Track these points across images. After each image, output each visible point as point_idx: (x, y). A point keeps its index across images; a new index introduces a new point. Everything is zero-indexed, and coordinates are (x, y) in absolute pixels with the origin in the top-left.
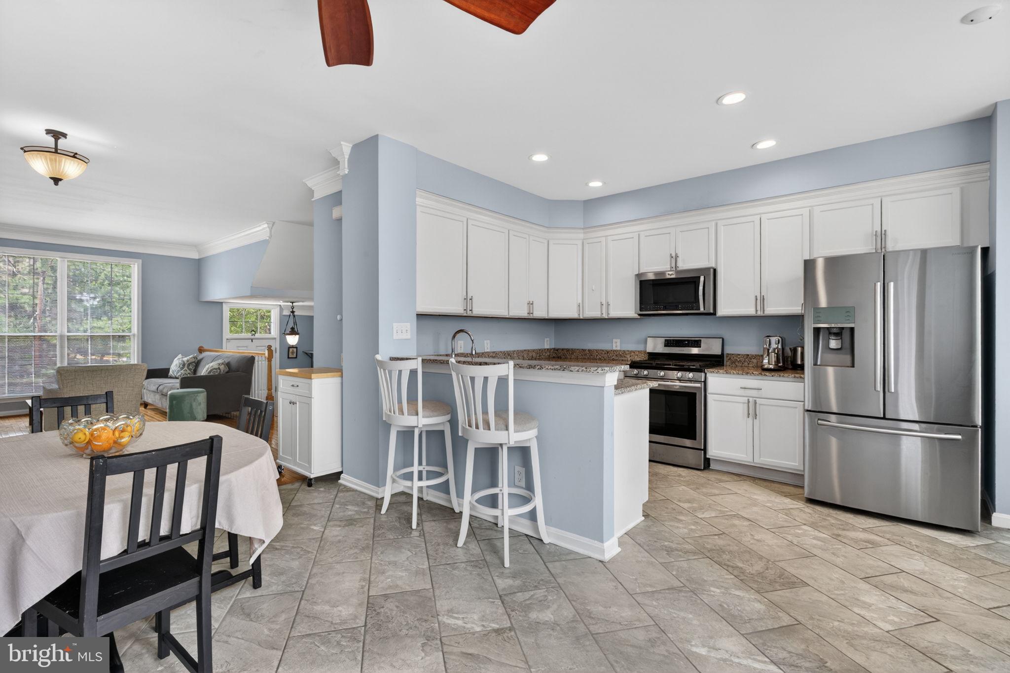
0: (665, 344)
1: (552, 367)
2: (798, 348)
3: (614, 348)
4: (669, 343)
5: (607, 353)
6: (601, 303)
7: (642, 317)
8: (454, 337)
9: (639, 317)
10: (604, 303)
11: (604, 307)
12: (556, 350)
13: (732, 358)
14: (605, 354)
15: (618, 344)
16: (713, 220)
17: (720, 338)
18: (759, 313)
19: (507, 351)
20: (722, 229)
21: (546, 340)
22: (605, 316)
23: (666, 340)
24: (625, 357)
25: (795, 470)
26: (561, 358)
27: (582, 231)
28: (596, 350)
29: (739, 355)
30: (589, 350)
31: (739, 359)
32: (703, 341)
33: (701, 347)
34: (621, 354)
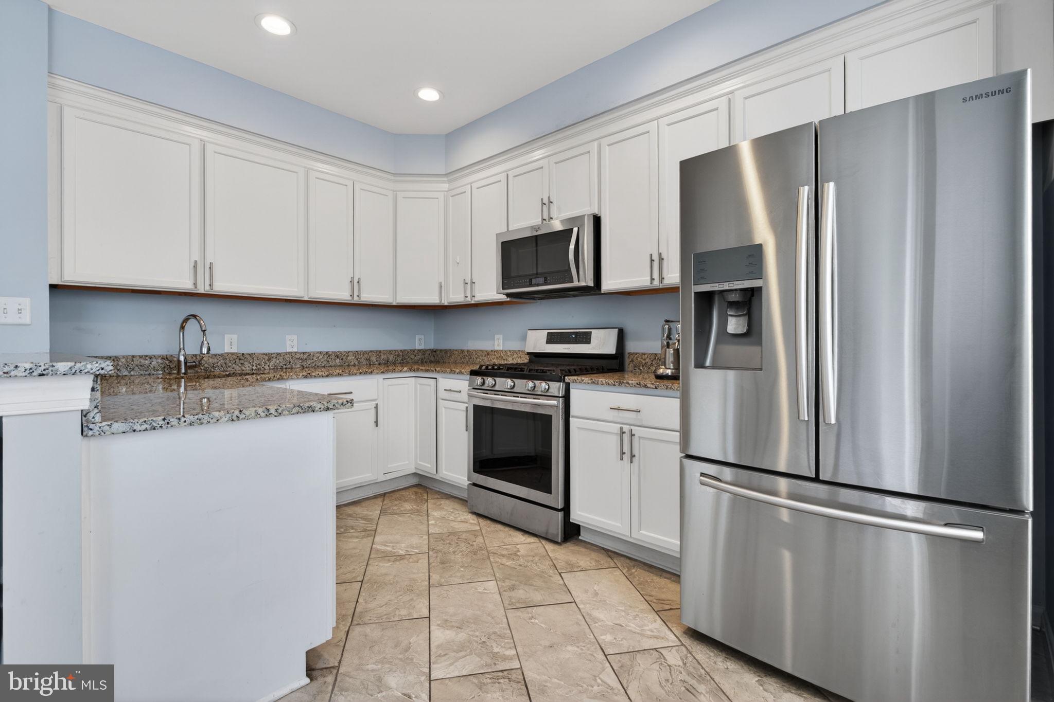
0: (548, 339)
3: (497, 348)
4: (552, 338)
5: (488, 355)
6: (464, 280)
7: (509, 299)
8: (182, 328)
9: (506, 299)
10: (468, 280)
12: (434, 351)
13: (635, 360)
14: (485, 356)
15: (501, 341)
16: (596, 139)
17: (616, 328)
19: (333, 352)
20: (606, 151)
21: (417, 337)
22: (469, 300)
23: (548, 333)
26: (439, 362)
27: (446, 179)
28: (476, 351)
29: (644, 354)
31: (644, 362)
32: (595, 333)
33: (590, 343)
34: (503, 355)
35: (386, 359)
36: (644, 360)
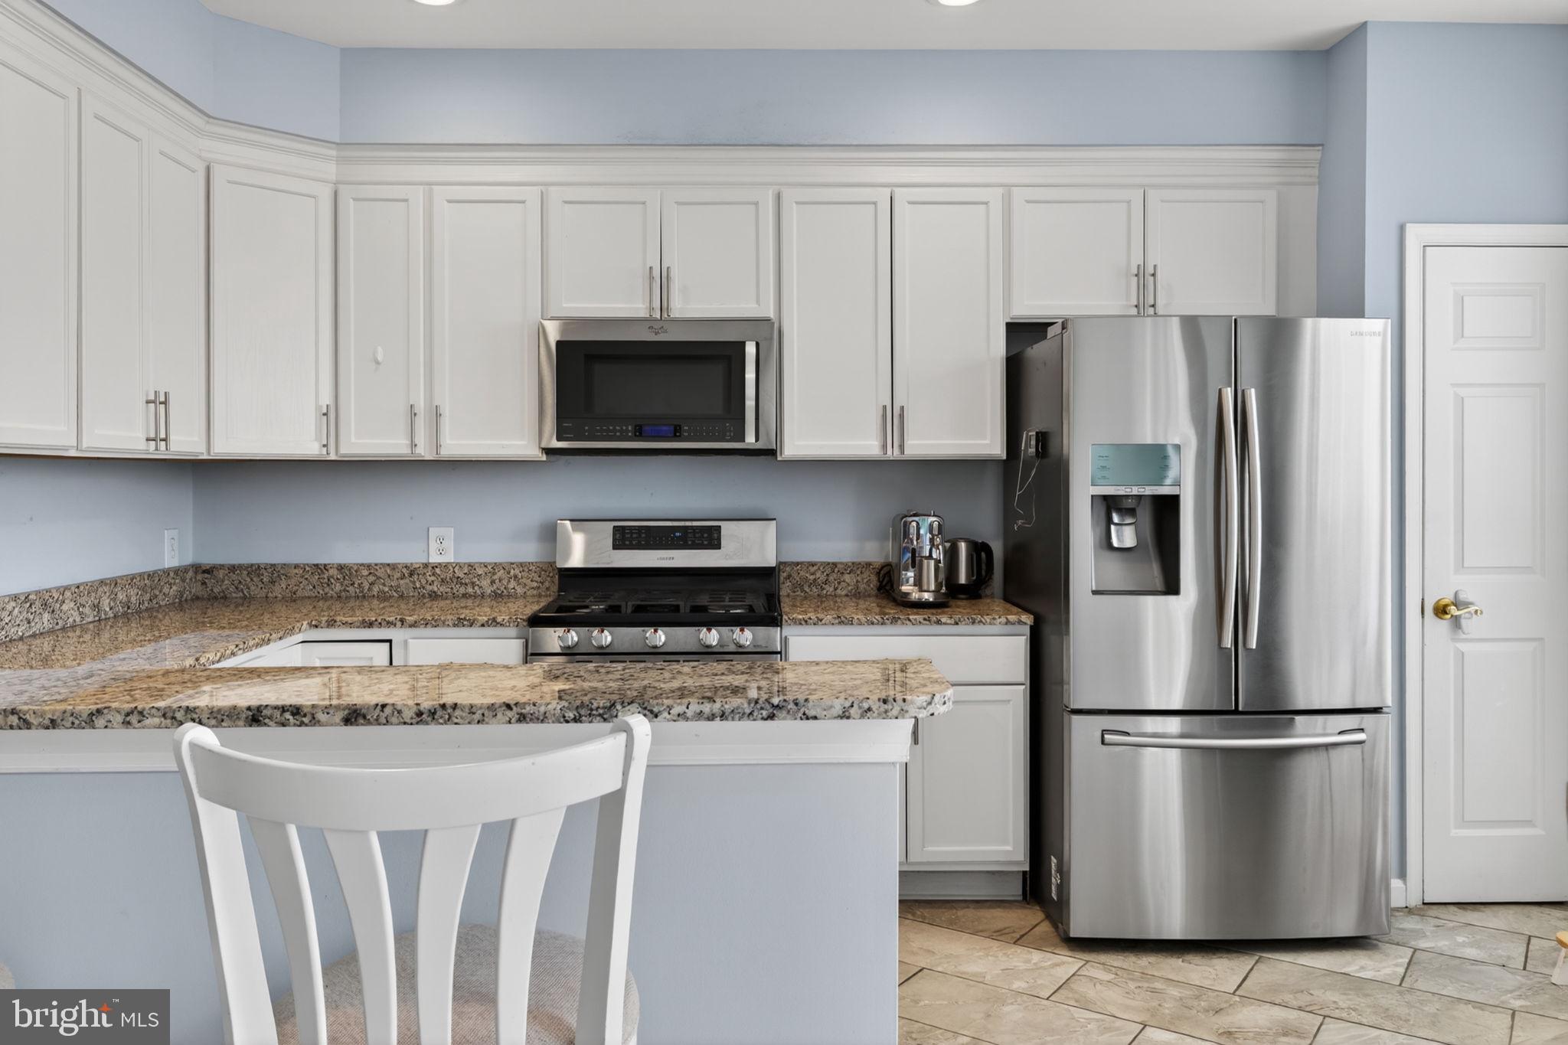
0: (614, 540)
1: (707, 708)
2: (959, 544)
3: (434, 559)
4: (626, 537)
5: (411, 575)
6: (410, 407)
7: (553, 458)
9: (544, 458)
10: (421, 406)
11: (420, 423)
12: (205, 571)
13: (795, 575)
14: (403, 577)
15: (449, 544)
16: (771, 184)
17: (777, 519)
18: (893, 454)
20: (792, 213)
21: (167, 535)
22: (424, 452)
23: (614, 527)
24: (473, 584)
25: (997, 863)
28: (369, 566)
29: (813, 564)
30: (341, 568)
31: (812, 577)
32: (727, 528)
33: (720, 548)
34: (461, 575)
35: (125, 599)
36: (812, 574)
